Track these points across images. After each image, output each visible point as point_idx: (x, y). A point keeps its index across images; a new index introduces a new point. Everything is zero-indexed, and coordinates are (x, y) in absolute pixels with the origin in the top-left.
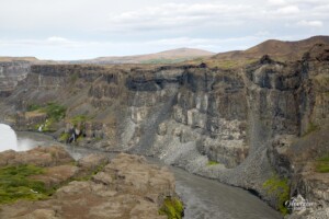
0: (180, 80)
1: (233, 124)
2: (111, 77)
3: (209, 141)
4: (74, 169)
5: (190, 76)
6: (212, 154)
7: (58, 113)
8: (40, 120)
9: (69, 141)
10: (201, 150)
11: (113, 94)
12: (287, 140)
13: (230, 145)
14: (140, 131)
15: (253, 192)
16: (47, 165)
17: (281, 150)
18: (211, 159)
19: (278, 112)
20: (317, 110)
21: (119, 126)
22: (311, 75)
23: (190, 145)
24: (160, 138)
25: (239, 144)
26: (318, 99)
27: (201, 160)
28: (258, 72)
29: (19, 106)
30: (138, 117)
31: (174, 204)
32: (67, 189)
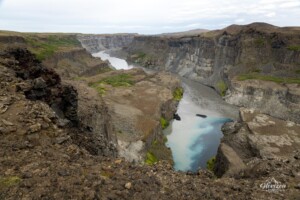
0: (189, 42)
1: (208, 61)
2: (162, 41)
3: (198, 68)
4: (144, 76)
5: (193, 41)
6: (199, 73)
7: (143, 56)
8: (136, 58)
9: (146, 67)
10: (195, 71)
11: (163, 48)
12: (229, 67)
13: (206, 69)
14: (172, 63)
15: (212, 87)
16: (134, 75)
17: (225, 72)
18: (199, 75)
19: (227, 56)
20: (243, 55)
21: (164, 61)
22: (242, 40)
23: (191, 69)
24: (180, 66)
25: (210, 69)
26: (244, 51)
27: (195, 75)
28: (221, 39)
29: (129, 53)
30: (172, 57)
31: (179, 90)
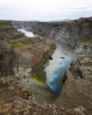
0: (61, 25)
1: (68, 34)
2: (49, 24)
3: (64, 37)
6: (64, 39)
7: (40, 31)
8: (37, 32)
9: (41, 36)
11: (50, 28)
12: (77, 36)
13: (67, 37)
14: (53, 34)
15: (70, 45)
17: (75, 38)
18: (64, 40)
19: (77, 31)
20: (83, 31)
21: (49, 33)
22: (83, 24)
23: (61, 37)
24: (56, 36)
25: (69, 37)
26: (84, 29)
27: (62, 40)
28: (75, 24)
29: (35, 30)
30: (53, 32)
31: (54, 47)
32: (36, 43)
